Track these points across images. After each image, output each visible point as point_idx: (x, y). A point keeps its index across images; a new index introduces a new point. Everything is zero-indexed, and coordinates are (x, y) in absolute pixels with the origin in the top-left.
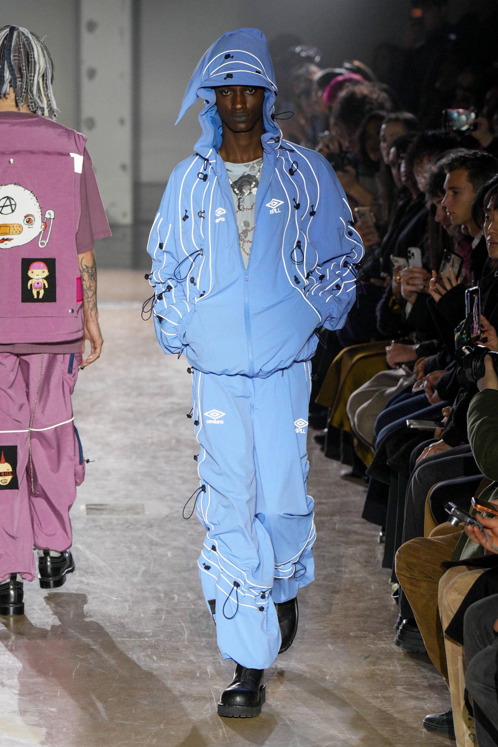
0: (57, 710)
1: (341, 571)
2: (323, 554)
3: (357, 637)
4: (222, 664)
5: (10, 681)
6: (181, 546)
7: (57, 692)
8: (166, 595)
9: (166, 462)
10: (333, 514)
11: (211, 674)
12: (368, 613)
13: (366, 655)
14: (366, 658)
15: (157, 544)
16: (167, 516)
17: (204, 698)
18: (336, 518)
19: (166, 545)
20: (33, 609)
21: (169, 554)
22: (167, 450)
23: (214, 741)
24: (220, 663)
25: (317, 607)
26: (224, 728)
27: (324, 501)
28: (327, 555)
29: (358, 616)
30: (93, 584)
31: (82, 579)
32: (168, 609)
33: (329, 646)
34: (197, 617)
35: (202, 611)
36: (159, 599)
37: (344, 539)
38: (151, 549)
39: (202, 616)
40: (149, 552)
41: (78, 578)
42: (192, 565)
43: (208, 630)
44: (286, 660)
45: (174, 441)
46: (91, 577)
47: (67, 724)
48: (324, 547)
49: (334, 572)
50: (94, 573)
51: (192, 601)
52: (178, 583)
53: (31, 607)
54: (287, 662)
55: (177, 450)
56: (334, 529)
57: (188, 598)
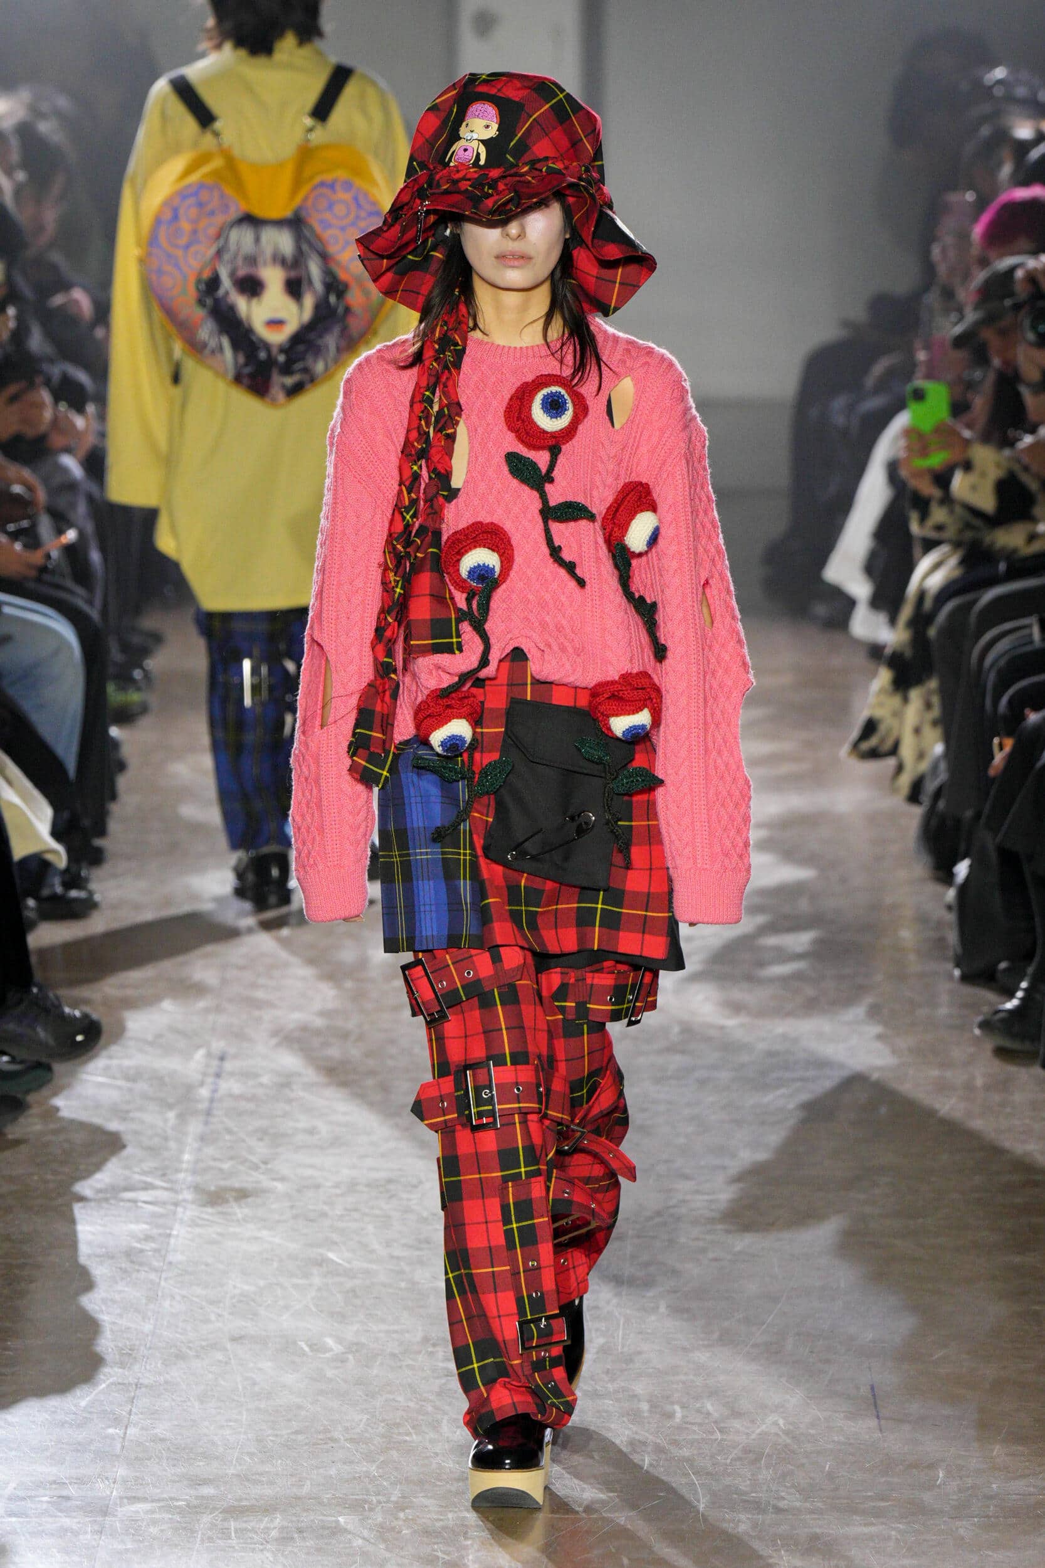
2: (1037, 1308)
6: (692, 1286)
8: (654, 1406)
15: (631, 1281)
16: (659, 1213)
19: (655, 1283)
20: (333, 1440)
21: (663, 1307)
32: (658, 1441)
34: (729, 1461)
35: (741, 1447)
36: (635, 1416)
38: (618, 1294)
39: (740, 1459)
40: (614, 1301)
41: (441, 1365)
43: (754, 1494)
48: (1038, 1292)
51: (716, 1422)
52: (683, 1378)
53: (329, 1435)
55: (684, 1052)
57: (708, 1414)
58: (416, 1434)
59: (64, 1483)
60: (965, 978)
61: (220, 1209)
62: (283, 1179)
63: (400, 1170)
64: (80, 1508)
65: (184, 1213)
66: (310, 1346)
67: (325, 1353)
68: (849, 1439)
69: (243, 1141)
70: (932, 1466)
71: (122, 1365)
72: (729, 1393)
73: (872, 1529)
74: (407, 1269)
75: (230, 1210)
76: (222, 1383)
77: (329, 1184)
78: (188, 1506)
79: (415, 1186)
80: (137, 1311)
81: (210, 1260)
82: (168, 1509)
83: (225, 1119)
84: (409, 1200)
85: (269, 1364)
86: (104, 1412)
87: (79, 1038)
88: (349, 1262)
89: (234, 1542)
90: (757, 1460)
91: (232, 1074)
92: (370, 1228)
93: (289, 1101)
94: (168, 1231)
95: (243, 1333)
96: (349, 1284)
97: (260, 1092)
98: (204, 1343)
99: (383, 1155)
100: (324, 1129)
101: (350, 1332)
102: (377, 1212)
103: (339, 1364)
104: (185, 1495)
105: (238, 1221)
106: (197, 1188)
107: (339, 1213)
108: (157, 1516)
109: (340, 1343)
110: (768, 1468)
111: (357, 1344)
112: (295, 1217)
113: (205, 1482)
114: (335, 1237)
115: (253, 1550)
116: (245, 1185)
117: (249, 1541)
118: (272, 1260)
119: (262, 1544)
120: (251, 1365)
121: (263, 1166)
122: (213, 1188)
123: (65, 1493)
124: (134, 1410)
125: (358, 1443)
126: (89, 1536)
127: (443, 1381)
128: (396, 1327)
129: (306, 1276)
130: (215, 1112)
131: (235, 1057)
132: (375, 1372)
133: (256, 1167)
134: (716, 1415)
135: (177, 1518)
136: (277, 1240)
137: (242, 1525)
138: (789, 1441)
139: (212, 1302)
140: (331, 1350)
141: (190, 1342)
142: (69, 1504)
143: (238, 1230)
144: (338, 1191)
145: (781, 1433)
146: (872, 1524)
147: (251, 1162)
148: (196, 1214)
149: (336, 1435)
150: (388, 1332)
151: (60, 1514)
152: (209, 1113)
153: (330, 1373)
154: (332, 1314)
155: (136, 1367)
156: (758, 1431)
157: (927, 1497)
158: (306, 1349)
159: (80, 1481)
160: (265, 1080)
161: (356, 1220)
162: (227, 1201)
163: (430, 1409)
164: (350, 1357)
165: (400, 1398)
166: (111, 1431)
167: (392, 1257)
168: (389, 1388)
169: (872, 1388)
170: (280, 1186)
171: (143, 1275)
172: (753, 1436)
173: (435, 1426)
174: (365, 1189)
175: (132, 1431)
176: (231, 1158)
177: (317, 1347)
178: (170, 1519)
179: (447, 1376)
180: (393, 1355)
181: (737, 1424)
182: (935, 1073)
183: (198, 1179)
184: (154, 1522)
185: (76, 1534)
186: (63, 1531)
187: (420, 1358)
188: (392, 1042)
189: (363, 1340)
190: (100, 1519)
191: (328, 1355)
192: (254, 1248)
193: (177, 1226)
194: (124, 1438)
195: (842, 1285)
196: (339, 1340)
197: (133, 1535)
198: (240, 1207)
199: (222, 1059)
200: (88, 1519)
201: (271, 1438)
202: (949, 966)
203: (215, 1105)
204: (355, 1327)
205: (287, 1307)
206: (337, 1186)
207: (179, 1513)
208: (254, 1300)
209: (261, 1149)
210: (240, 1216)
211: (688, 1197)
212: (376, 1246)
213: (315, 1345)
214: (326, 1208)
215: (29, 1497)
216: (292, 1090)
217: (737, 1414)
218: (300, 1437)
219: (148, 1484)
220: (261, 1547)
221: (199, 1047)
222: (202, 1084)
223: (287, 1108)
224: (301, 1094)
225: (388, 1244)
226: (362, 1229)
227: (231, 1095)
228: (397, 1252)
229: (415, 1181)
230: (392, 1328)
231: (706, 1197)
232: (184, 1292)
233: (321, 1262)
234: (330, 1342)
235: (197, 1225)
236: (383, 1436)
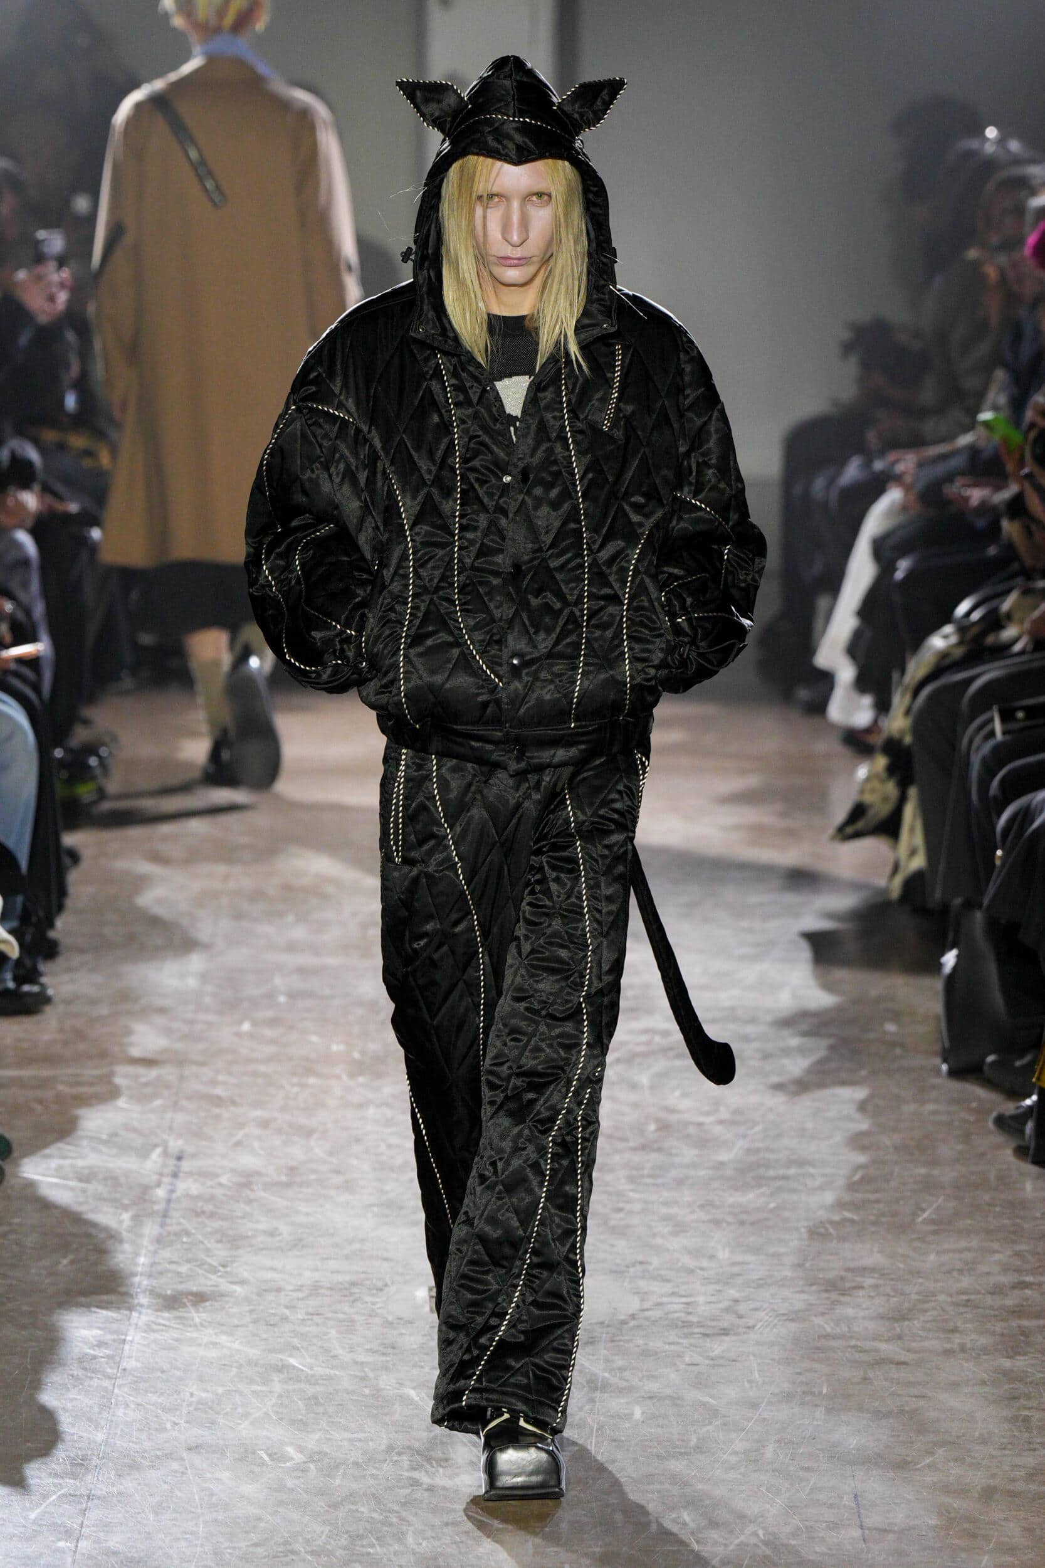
2: (1026, 1413)
6: (668, 1392)
9: (631, 1180)
15: (605, 1387)
16: (633, 1317)
19: (630, 1389)
20: (293, 1552)
21: (638, 1413)
22: (635, 1149)
25: (1012, 1550)
27: (1029, 1279)
28: (1037, 1415)
30: (444, 1488)
31: (416, 1475)
35: (718, 1558)
38: (592, 1401)
40: (587, 1407)
41: (406, 1474)
42: (694, 1441)
45: (652, 1127)
46: (441, 1470)
48: (1028, 1397)
50: (446, 1460)
51: (692, 1533)
52: (657, 1486)
53: (289, 1548)
55: (659, 1150)
57: (685, 1524)
58: (381, 1546)
60: (953, 1073)
61: (176, 1313)
62: (242, 1282)
63: (363, 1272)
65: (139, 1318)
66: (270, 1455)
67: (285, 1462)
68: (830, 1549)
69: (202, 1243)
71: (74, 1475)
72: (707, 1502)
74: (371, 1375)
75: (186, 1315)
76: (179, 1494)
77: (290, 1287)
79: (381, 1290)
80: (89, 1420)
81: (166, 1367)
83: (182, 1220)
84: (373, 1303)
85: (227, 1474)
86: (55, 1524)
88: (311, 1368)
91: (190, 1174)
92: (333, 1332)
93: (249, 1202)
94: (123, 1337)
95: (200, 1442)
96: (311, 1390)
97: (219, 1192)
98: (159, 1453)
99: (347, 1257)
100: (284, 1229)
101: (312, 1440)
102: (341, 1316)
103: (300, 1474)
105: (195, 1326)
106: (153, 1292)
107: (300, 1317)
109: (301, 1452)
111: (320, 1453)
112: (255, 1322)
114: (296, 1341)
116: (204, 1289)
118: (231, 1366)
120: (208, 1475)
121: (221, 1269)
122: (169, 1292)
124: (86, 1522)
125: (319, 1556)
127: (408, 1491)
128: (361, 1435)
129: (266, 1381)
130: (172, 1213)
131: (193, 1156)
132: (338, 1482)
133: (214, 1270)
134: (692, 1525)
136: (236, 1346)
138: (768, 1552)
139: (166, 1410)
140: (292, 1459)
141: (145, 1451)
143: (195, 1335)
144: (300, 1295)
145: (760, 1544)
147: (210, 1264)
148: (152, 1319)
149: (298, 1547)
150: (351, 1440)
152: (165, 1215)
153: (290, 1483)
154: (293, 1422)
155: (89, 1478)
156: (737, 1542)
158: (266, 1458)
160: (224, 1180)
161: (317, 1325)
162: (185, 1306)
163: (394, 1520)
164: (312, 1466)
165: (362, 1509)
166: (62, 1544)
167: (356, 1363)
168: (352, 1499)
169: (856, 1496)
170: (238, 1289)
171: (95, 1383)
172: (731, 1547)
173: (400, 1537)
174: (328, 1293)
175: (83, 1544)
176: (188, 1261)
177: (277, 1456)
179: (412, 1486)
180: (356, 1464)
181: (714, 1535)
182: (923, 1171)
183: (154, 1282)
187: (385, 1467)
188: (358, 1140)
189: (325, 1449)
191: (288, 1464)
192: (212, 1354)
193: (132, 1332)
194: (75, 1552)
195: (825, 1391)
196: (301, 1449)
198: (197, 1311)
199: (179, 1158)
201: (229, 1551)
202: (937, 1060)
203: (172, 1205)
204: (317, 1436)
205: (245, 1415)
206: (299, 1289)
208: (210, 1408)
209: (221, 1252)
210: (197, 1320)
211: (665, 1300)
212: (340, 1351)
213: (275, 1454)
214: (287, 1312)
216: (252, 1190)
217: (714, 1524)
218: (259, 1550)
221: (156, 1146)
222: (159, 1184)
223: (248, 1209)
224: (262, 1194)
225: (352, 1350)
226: (325, 1334)
227: (188, 1196)
228: (362, 1358)
229: (380, 1284)
230: (355, 1435)
231: (684, 1300)
232: (139, 1400)
233: (282, 1368)
234: (290, 1450)
235: (153, 1331)
236: (345, 1548)
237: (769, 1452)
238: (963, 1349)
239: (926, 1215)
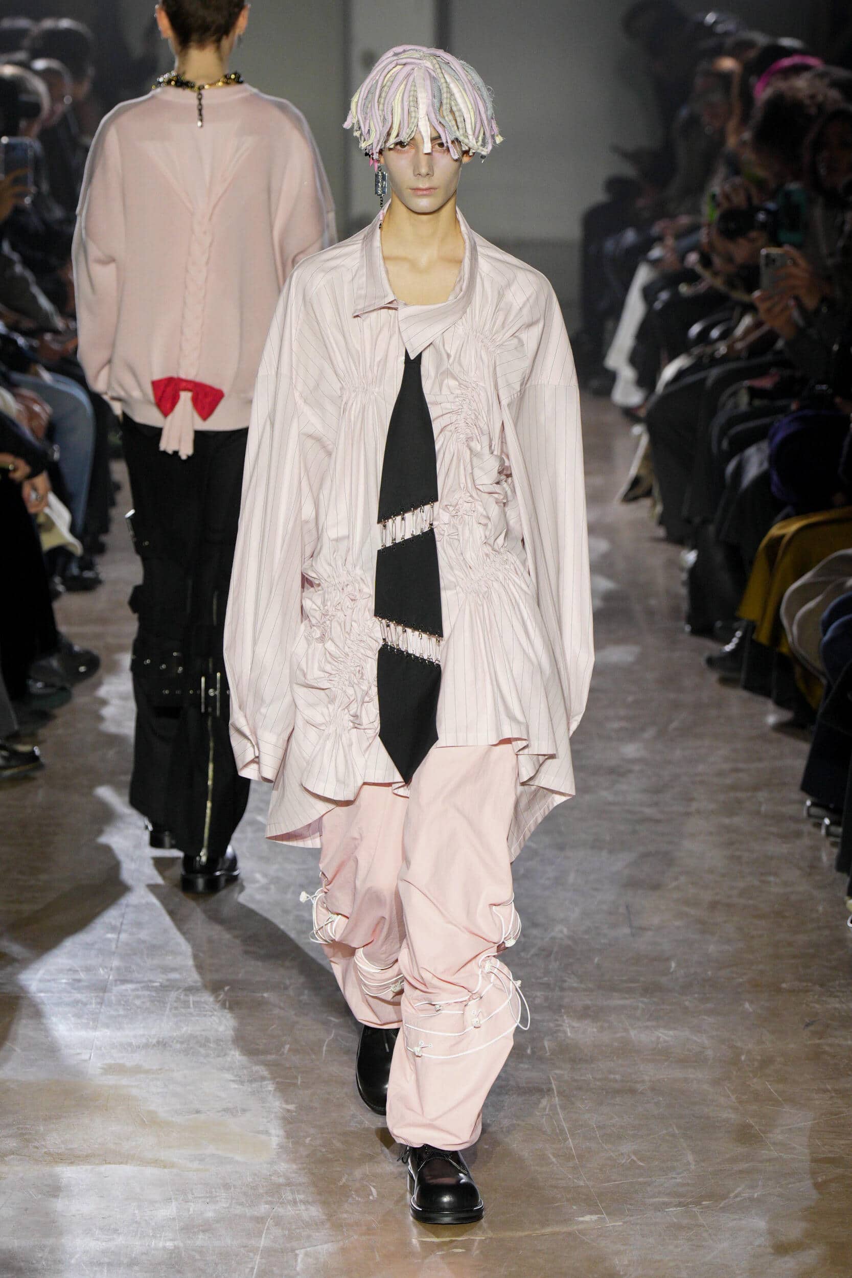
0: (296, 1107)
1: (769, 882)
2: (738, 853)
3: (792, 991)
4: (569, 1034)
5: (221, 1059)
7: (296, 1078)
10: (756, 788)
11: (550, 1050)
12: (811, 951)
13: (807, 1020)
14: (807, 1025)
17: (540, 1090)
18: (762, 795)
23: (554, 1160)
24: (565, 1032)
25: (729, 941)
26: (570, 1140)
27: (741, 765)
28: (746, 855)
29: (795, 957)
33: (747, 1005)
34: (529, 956)
35: (537, 947)
37: (774, 829)
39: (536, 955)
43: (546, 979)
44: (675, 1029)
47: (312, 1131)
48: (740, 843)
49: (756, 883)
54: (676, 1032)
56: (758, 813)
59: (77, 971)
64: (87, 987)
67: (255, 884)
68: (610, 941)
70: (668, 959)
72: (530, 911)
73: (627, 1002)
78: (161, 986)
82: (147, 988)
87: (82, 669)
89: (192, 1010)
90: (549, 955)
101: (273, 869)
103: (265, 892)
104: (159, 979)
107: (265, 790)
108: (140, 993)
109: (265, 878)
110: (556, 960)
111: (277, 878)
113: (174, 970)
114: (262, 806)
115: (205, 1016)
117: (202, 1009)
119: (211, 1012)
123: (77, 977)
124: (125, 922)
126: (94, 1006)
132: (289, 897)
135: (154, 994)
137: (197, 999)
138: (570, 943)
140: (257, 882)
142: (81, 984)
145: (565, 938)
146: (626, 998)
151: (73, 991)
153: (258, 897)
154: (260, 858)
156: (550, 936)
157: (664, 980)
159: (88, 969)
164: (272, 887)
166: (110, 936)
169: (628, 907)
171: (131, 831)
172: (546, 940)
175: (124, 937)
178: (149, 995)
182: (672, 696)
184: (138, 997)
185: (85, 1004)
186: (77, 1002)
189: (281, 874)
190: (101, 994)
191: (257, 885)
194: (118, 941)
195: (608, 839)
196: (265, 875)
197: (124, 1005)
200: (92, 995)
202: (683, 624)
204: (276, 867)
207: (156, 991)
215: (54, 980)
219: (134, 971)
220: (210, 1013)
234: (258, 876)
237: (571, 878)
238: (698, 812)
239: (675, 724)
